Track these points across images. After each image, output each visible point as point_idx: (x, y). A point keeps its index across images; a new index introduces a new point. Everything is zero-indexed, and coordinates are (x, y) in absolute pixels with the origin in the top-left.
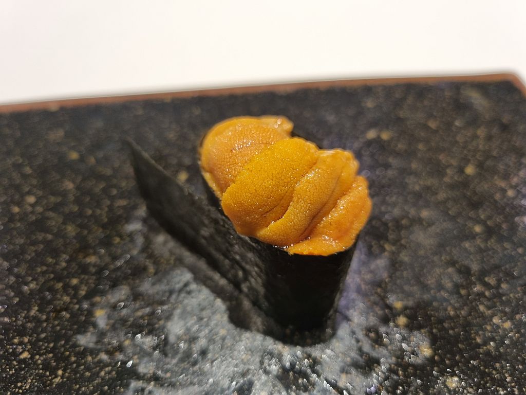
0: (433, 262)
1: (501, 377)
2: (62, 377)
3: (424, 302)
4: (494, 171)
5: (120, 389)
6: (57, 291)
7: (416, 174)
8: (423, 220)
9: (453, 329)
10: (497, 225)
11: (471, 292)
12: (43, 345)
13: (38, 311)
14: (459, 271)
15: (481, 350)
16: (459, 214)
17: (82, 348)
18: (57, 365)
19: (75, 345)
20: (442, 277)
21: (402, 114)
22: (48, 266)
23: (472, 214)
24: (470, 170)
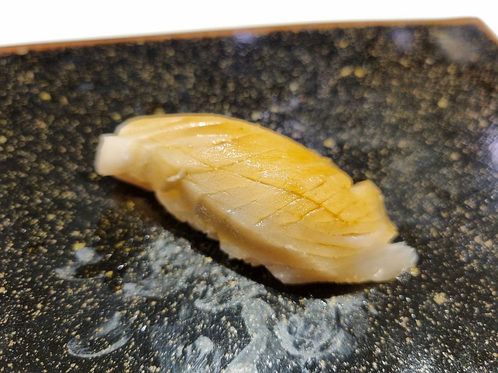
0: (414, 188)
1: (486, 291)
2: (42, 310)
3: (407, 224)
4: (465, 105)
5: (103, 320)
6: (32, 227)
7: (391, 107)
8: (401, 149)
9: (437, 249)
10: (471, 153)
11: (451, 214)
12: (20, 280)
13: (12, 247)
14: (439, 196)
15: (465, 268)
16: (435, 144)
17: (62, 281)
18: (36, 299)
19: (54, 279)
20: (423, 202)
21: (374, 53)
22: (22, 202)
23: (447, 143)
24: (443, 103)
